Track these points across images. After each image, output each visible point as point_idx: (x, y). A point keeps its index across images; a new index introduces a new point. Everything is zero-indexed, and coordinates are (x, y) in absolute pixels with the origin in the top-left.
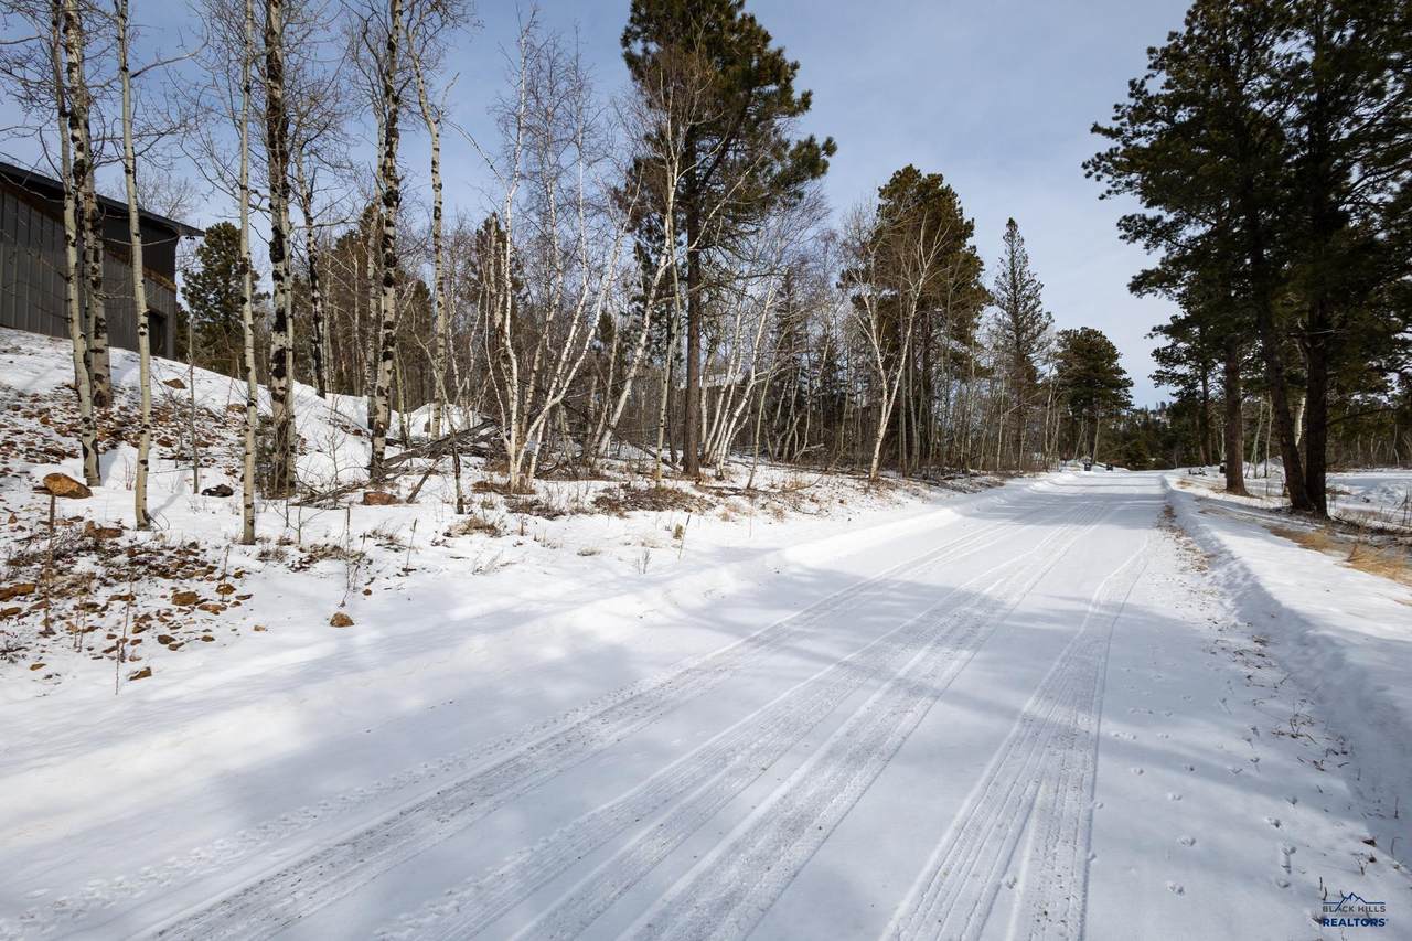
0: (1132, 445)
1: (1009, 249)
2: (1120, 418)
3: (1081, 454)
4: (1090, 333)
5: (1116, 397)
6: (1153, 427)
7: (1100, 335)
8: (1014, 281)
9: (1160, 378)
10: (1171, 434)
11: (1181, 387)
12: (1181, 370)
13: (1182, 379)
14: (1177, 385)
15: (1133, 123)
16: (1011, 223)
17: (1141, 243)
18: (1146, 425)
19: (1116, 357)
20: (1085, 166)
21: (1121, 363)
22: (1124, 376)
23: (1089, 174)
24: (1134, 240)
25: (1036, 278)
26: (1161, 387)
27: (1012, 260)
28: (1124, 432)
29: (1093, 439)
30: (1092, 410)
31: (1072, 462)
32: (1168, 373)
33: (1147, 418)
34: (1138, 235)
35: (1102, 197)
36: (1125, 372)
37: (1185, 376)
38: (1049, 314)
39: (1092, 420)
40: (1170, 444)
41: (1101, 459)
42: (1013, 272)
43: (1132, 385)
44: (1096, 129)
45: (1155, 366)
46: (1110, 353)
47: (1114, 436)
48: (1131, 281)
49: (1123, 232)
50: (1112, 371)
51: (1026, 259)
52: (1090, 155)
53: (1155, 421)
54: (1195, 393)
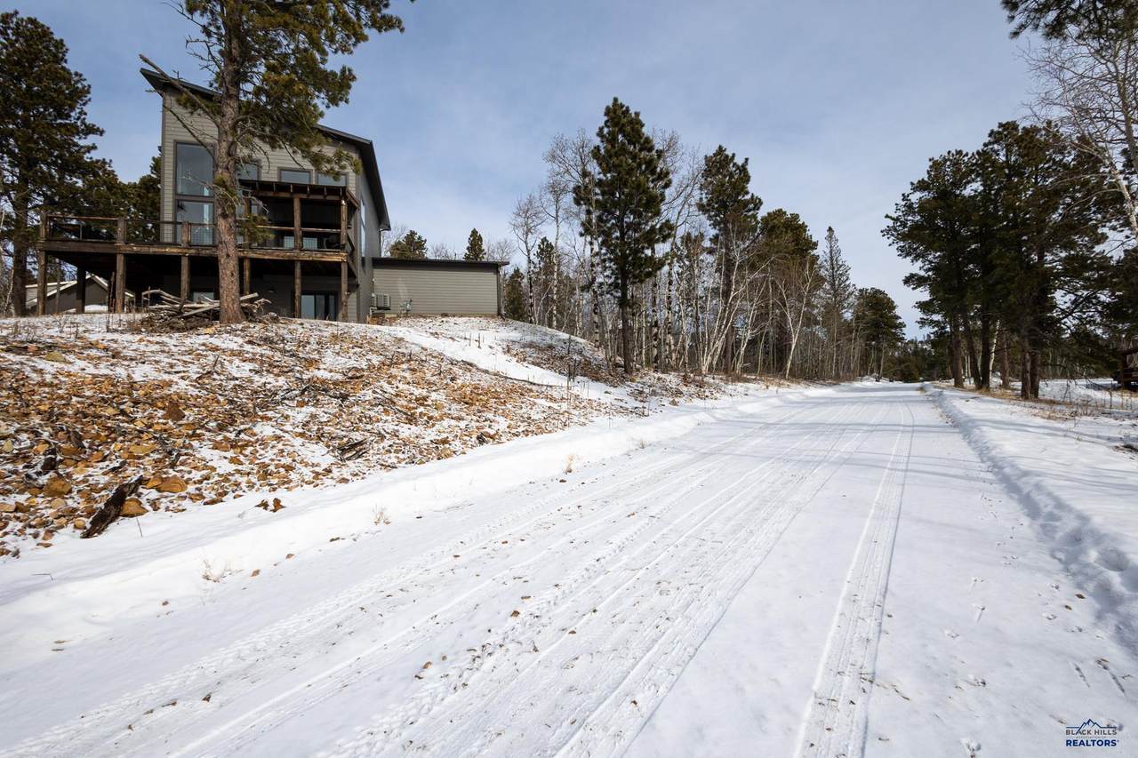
0: (906, 367)
1: (829, 246)
2: (896, 348)
3: (872, 372)
4: (877, 292)
5: (895, 334)
6: (921, 354)
7: (883, 293)
8: (832, 264)
9: (923, 323)
10: (932, 359)
11: (936, 329)
12: (937, 317)
13: (937, 323)
14: (933, 327)
15: (904, 215)
16: (830, 229)
17: (909, 259)
18: (916, 353)
19: (894, 308)
20: (882, 232)
21: (898, 312)
22: (899, 321)
23: (884, 235)
24: (905, 257)
25: (846, 264)
26: (924, 328)
27: (831, 252)
28: (899, 357)
29: (880, 361)
30: (878, 343)
31: (867, 377)
32: (927, 319)
33: (916, 347)
34: (908, 254)
35: (890, 245)
36: (900, 318)
37: (938, 321)
38: (854, 285)
39: (880, 350)
40: (932, 366)
41: (885, 376)
42: (831, 258)
43: (905, 326)
44: (887, 216)
45: (919, 315)
46: (890, 305)
47: (891, 360)
48: (904, 278)
49: (900, 253)
50: (891, 317)
51: (839, 251)
52: (885, 227)
53: (922, 349)
54: (946, 332)
